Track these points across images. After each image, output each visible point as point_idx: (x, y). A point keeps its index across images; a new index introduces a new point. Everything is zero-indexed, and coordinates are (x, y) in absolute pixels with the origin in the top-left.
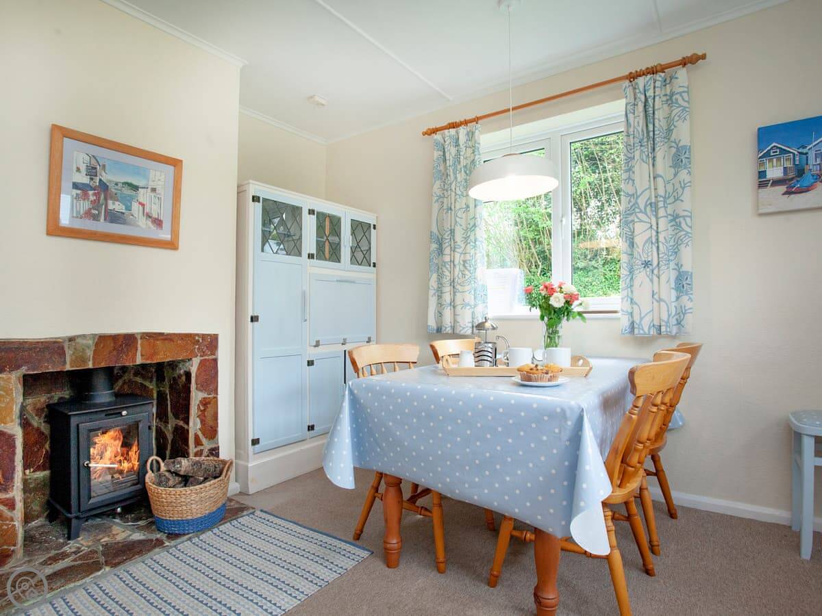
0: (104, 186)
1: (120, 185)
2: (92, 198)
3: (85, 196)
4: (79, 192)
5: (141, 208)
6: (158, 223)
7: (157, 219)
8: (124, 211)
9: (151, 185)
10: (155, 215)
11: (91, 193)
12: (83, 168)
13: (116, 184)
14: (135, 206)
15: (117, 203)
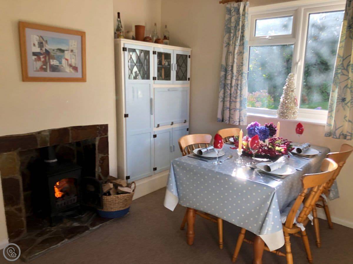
0: (47, 52)
1: (55, 50)
2: (43, 60)
3: (39, 59)
4: (36, 57)
5: (66, 61)
6: (75, 69)
7: (75, 67)
8: (58, 65)
9: (71, 48)
10: (74, 65)
11: (41, 57)
12: (36, 43)
13: (54, 50)
14: (64, 61)
15: (55, 61)
